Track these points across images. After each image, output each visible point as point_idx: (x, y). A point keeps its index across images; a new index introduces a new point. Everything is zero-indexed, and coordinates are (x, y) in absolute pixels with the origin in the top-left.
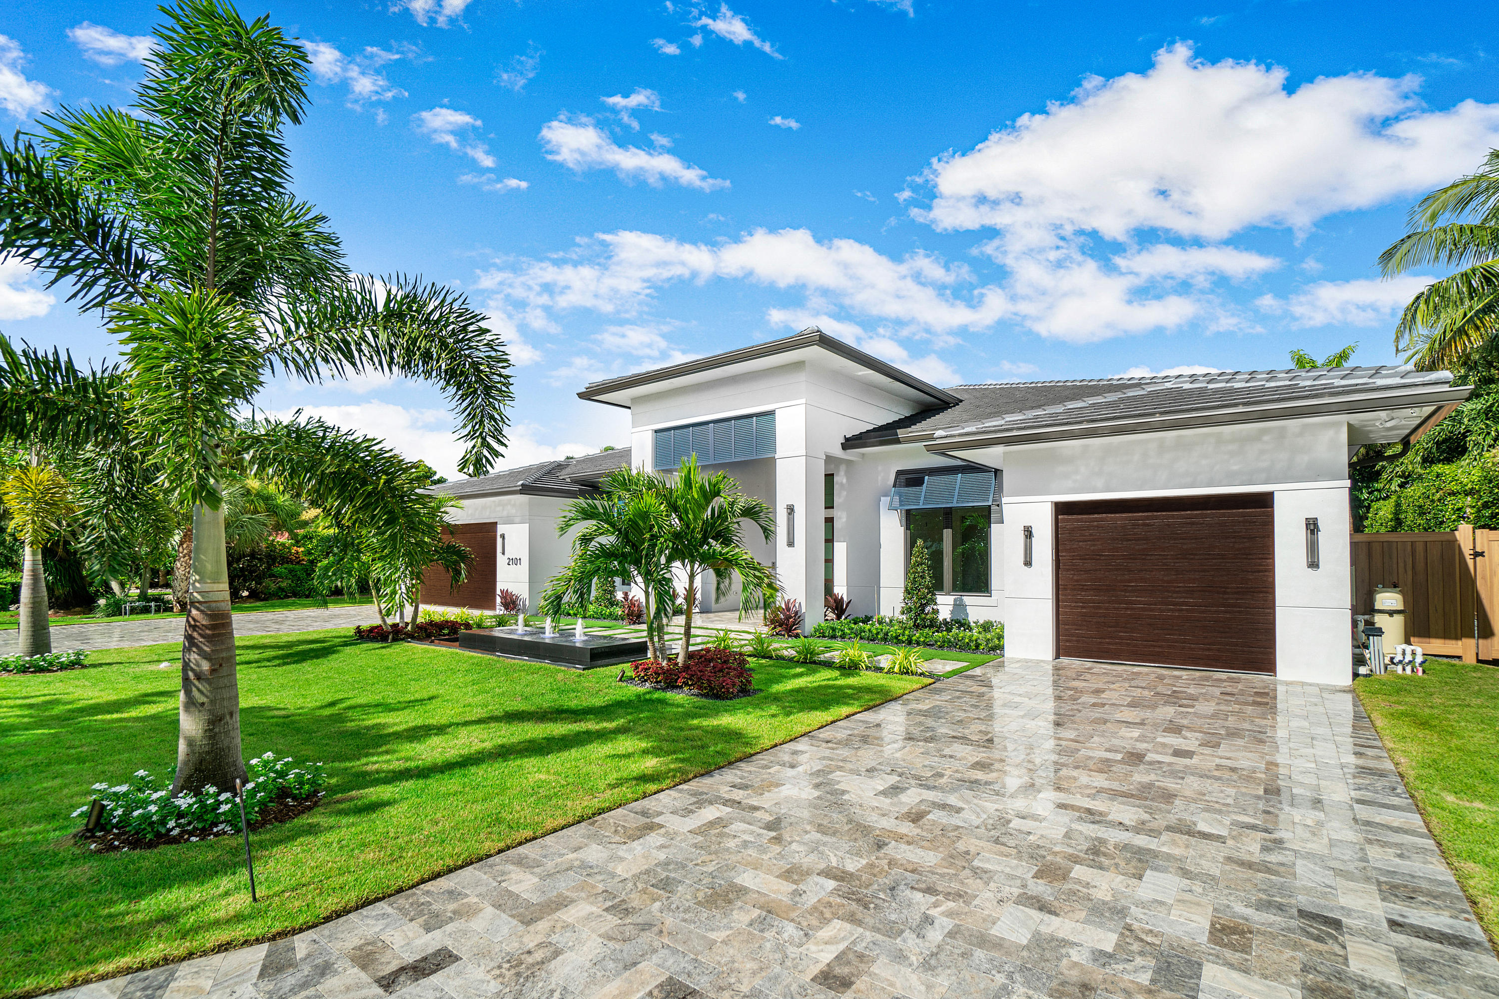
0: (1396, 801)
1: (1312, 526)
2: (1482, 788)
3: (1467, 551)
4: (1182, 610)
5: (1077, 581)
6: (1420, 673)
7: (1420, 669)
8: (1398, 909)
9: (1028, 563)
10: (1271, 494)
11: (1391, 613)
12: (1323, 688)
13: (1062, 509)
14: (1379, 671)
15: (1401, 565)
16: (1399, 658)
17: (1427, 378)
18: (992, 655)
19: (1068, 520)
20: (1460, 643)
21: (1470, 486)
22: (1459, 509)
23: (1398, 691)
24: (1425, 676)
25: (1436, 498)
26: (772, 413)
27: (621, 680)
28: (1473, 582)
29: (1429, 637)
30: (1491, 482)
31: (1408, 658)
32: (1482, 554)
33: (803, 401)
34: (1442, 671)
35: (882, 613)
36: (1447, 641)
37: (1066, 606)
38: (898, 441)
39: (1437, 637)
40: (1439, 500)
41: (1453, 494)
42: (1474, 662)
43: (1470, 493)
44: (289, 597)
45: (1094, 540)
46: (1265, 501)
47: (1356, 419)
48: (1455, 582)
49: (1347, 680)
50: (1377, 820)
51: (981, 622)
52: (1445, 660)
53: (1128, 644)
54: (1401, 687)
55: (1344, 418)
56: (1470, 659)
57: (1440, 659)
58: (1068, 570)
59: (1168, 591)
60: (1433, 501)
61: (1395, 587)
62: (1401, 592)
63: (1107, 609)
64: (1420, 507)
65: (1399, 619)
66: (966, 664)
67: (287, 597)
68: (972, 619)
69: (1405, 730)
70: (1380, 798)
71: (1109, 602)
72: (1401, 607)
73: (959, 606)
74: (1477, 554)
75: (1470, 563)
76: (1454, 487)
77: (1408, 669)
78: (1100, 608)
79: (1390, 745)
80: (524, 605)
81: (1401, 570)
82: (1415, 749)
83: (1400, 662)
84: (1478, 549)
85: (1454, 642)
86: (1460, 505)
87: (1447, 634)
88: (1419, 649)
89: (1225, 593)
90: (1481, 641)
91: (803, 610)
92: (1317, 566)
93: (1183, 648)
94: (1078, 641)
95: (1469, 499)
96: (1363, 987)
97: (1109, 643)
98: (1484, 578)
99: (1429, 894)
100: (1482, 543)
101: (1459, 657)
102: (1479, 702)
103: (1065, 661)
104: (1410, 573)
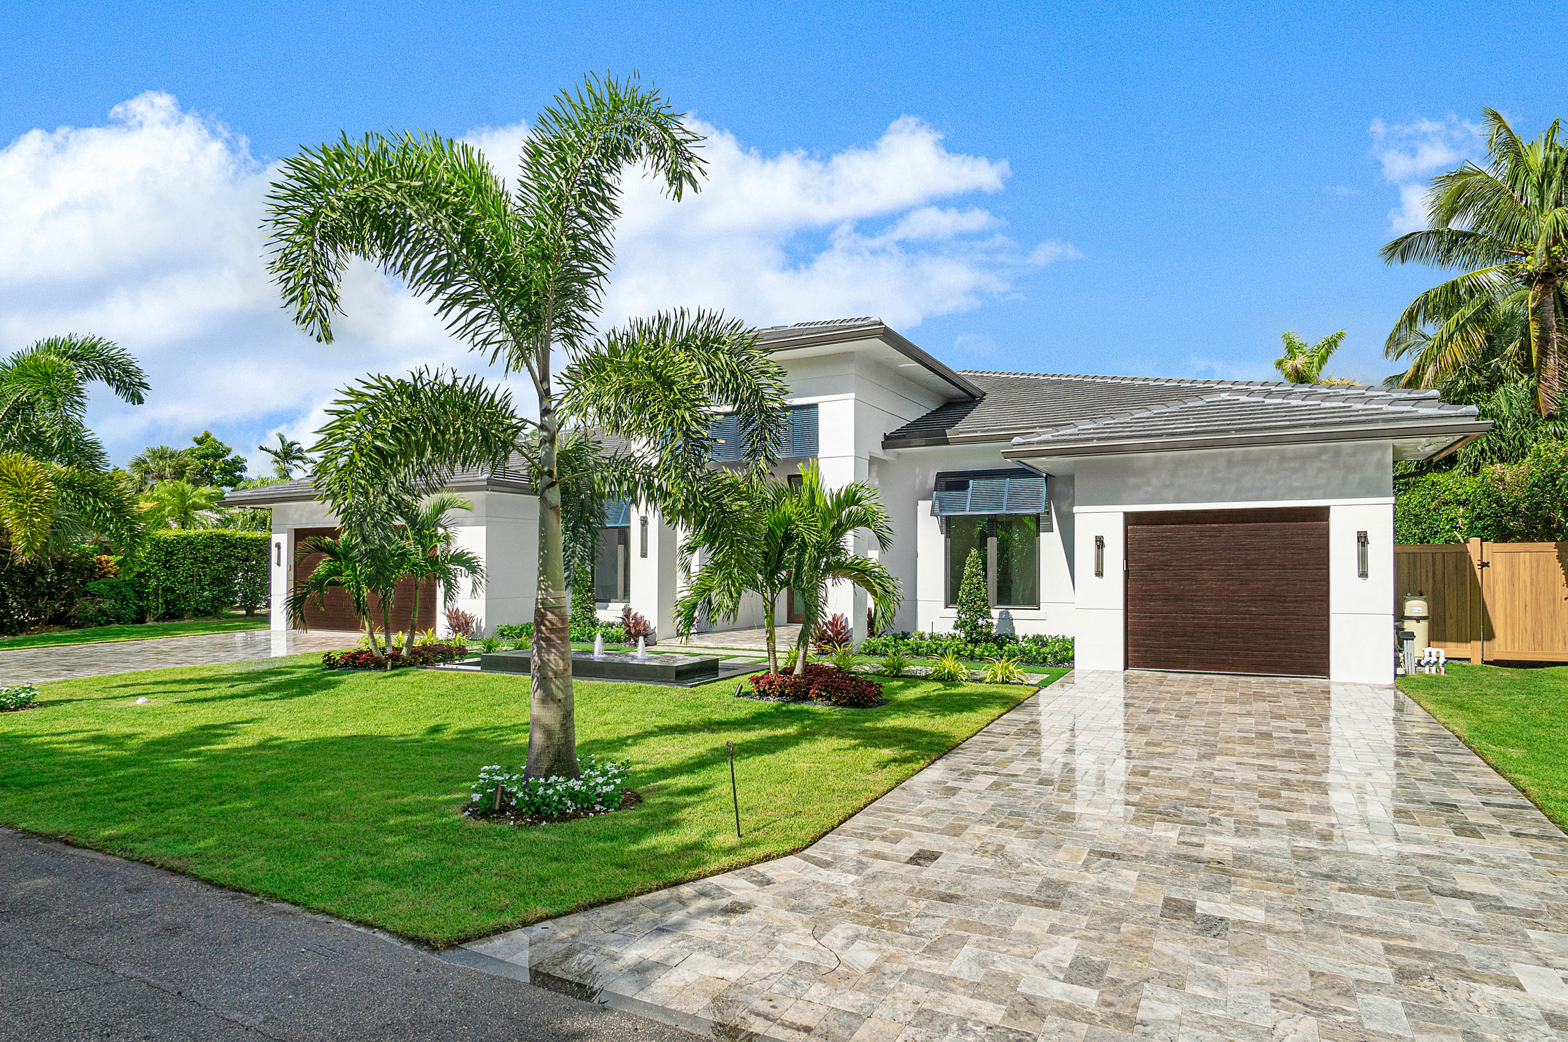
0: (1461, 751)
1: (1363, 539)
2: (1511, 742)
3: (1476, 563)
4: (1246, 619)
5: (1145, 591)
6: (1443, 673)
7: (1443, 669)
8: (1485, 798)
9: (1099, 574)
10: (1327, 509)
11: (1418, 619)
12: (1373, 687)
13: (1131, 519)
14: (1412, 672)
15: (1424, 574)
16: (1427, 659)
17: (1459, 411)
18: (1060, 669)
19: (1137, 531)
20: (1469, 645)
21: (1464, 497)
22: (1452, 519)
23: (1432, 686)
24: (1447, 675)
25: (1431, 507)
26: (815, 406)
27: (738, 696)
28: (1480, 590)
29: (1445, 640)
30: (1489, 496)
31: (1434, 659)
32: (1487, 565)
33: (853, 395)
34: (1458, 671)
35: (920, 629)
36: (1460, 644)
37: (1134, 617)
38: (946, 442)
39: (1451, 641)
40: (1434, 510)
41: (1446, 503)
42: (1480, 663)
43: (1463, 503)
44: (111, 623)
45: (1162, 550)
46: (1322, 514)
47: (1398, 442)
48: (1466, 588)
49: (1390, 680)
50: (1454, 761)
51: (1030, 636)
52: (1458, 662)
53: (1195, 653)
54: (1431, 684)
55: (1391, 441)
56: (1477, 661)
57: (1454, 662)
58: (1136, 580)
59: (1233, 601)
60: (1428, 510)
61: (1421, 595)
62: (1425, 600)
63: (1175, 618)
64: (1416, 516)
65: (1424, 624)
66: (1045, 676)
67: (108, 622)
68: (1019, 633)
69: (1449, 711)
70: (1450, 750)
71: (1177, 612)
72: (1425, 614)
73: (1006, 620)
74: (1484, 565)
75: (1478, 572)
76: (1448, 496)
77: (1434, 669)
78: (1167, 618)
79: (1443, 720)
80: (479, 627)
81: (1424, 579)
82: (1460, 721)
83: (1428, 663)
84: (1485, 561)
85: (1464, 645)
86: (1453, 515)
87: (1460, 638)
88: (1440, 652)
89: (1285, 601)
90: (1485, 643)
91: (851, 625)
92: (1367, 576)
93: (1247, 655)
94: (1146, 651)
95: (1461, 509)
96: (1480, 826)
97: (1176, 653)
98: (1488, 586)
99: (1498, 790)
100: (1488, 555)
101: (1468, 659)
102: (1492, 692)
103: (1134, 672)
104: (1431, 581)
